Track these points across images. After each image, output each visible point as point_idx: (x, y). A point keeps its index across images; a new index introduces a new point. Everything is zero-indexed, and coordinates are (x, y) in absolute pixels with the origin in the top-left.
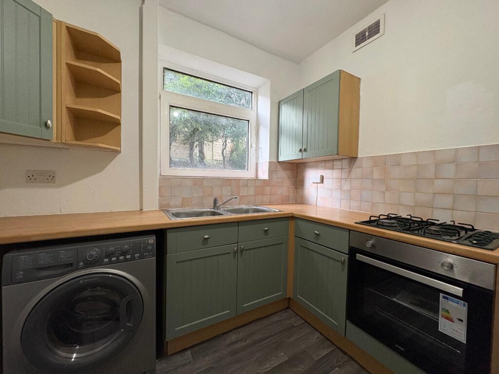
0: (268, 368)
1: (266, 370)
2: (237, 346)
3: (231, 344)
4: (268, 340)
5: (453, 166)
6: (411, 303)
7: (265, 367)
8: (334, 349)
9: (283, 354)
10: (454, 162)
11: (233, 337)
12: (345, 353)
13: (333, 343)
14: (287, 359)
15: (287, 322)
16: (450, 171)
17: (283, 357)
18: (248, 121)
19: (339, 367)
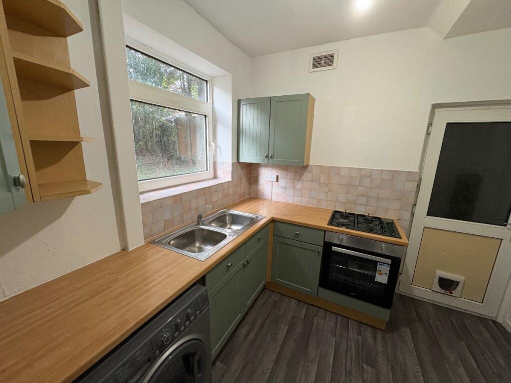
0: (281, 341)
1: (281, 343)
2: (251, 336)
3: (245, 338)
4: (268, 321)
5: (369, 179)
6: (357, 268)
7: (279, 341)
8: (308, 307)
9: (283, 325)
10: (369, 177)
11: (243, 331)
12: (314, 306)
13: (305, 303)
14: (287, 327)
15: (270, 300)
16: (367, 182)
17: (285, 328)
18: (205, 116)
19: (316, 316)
